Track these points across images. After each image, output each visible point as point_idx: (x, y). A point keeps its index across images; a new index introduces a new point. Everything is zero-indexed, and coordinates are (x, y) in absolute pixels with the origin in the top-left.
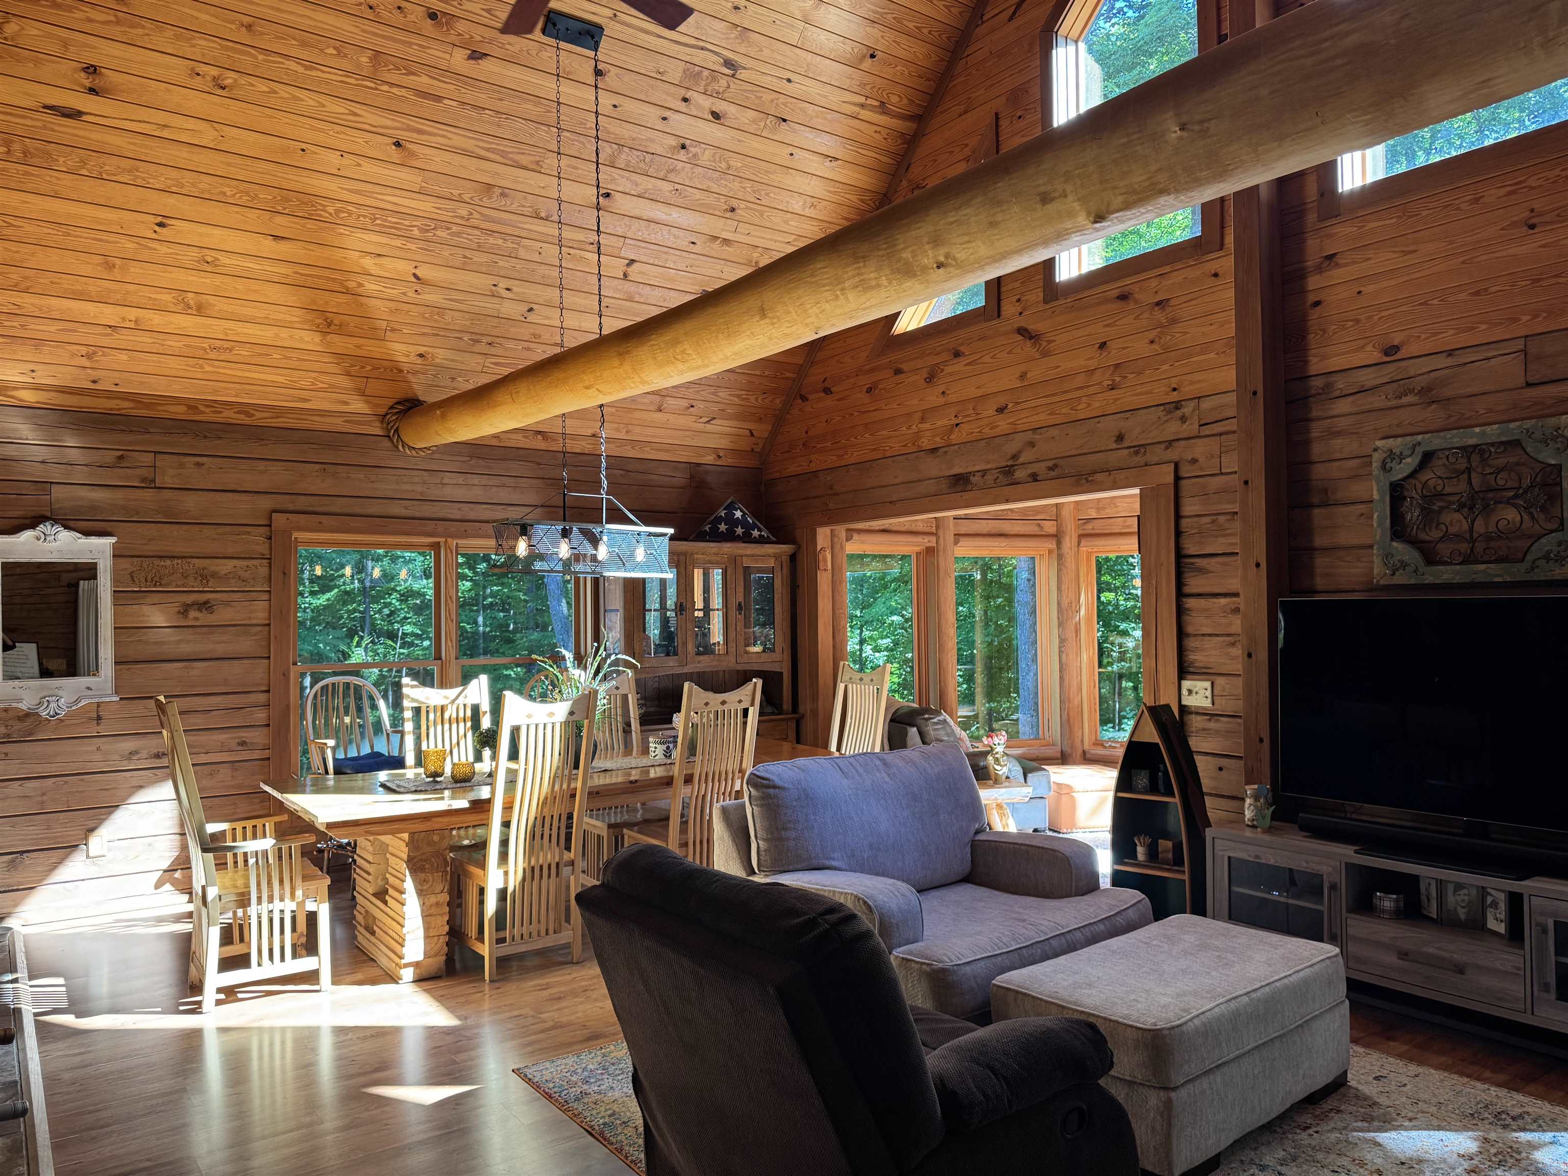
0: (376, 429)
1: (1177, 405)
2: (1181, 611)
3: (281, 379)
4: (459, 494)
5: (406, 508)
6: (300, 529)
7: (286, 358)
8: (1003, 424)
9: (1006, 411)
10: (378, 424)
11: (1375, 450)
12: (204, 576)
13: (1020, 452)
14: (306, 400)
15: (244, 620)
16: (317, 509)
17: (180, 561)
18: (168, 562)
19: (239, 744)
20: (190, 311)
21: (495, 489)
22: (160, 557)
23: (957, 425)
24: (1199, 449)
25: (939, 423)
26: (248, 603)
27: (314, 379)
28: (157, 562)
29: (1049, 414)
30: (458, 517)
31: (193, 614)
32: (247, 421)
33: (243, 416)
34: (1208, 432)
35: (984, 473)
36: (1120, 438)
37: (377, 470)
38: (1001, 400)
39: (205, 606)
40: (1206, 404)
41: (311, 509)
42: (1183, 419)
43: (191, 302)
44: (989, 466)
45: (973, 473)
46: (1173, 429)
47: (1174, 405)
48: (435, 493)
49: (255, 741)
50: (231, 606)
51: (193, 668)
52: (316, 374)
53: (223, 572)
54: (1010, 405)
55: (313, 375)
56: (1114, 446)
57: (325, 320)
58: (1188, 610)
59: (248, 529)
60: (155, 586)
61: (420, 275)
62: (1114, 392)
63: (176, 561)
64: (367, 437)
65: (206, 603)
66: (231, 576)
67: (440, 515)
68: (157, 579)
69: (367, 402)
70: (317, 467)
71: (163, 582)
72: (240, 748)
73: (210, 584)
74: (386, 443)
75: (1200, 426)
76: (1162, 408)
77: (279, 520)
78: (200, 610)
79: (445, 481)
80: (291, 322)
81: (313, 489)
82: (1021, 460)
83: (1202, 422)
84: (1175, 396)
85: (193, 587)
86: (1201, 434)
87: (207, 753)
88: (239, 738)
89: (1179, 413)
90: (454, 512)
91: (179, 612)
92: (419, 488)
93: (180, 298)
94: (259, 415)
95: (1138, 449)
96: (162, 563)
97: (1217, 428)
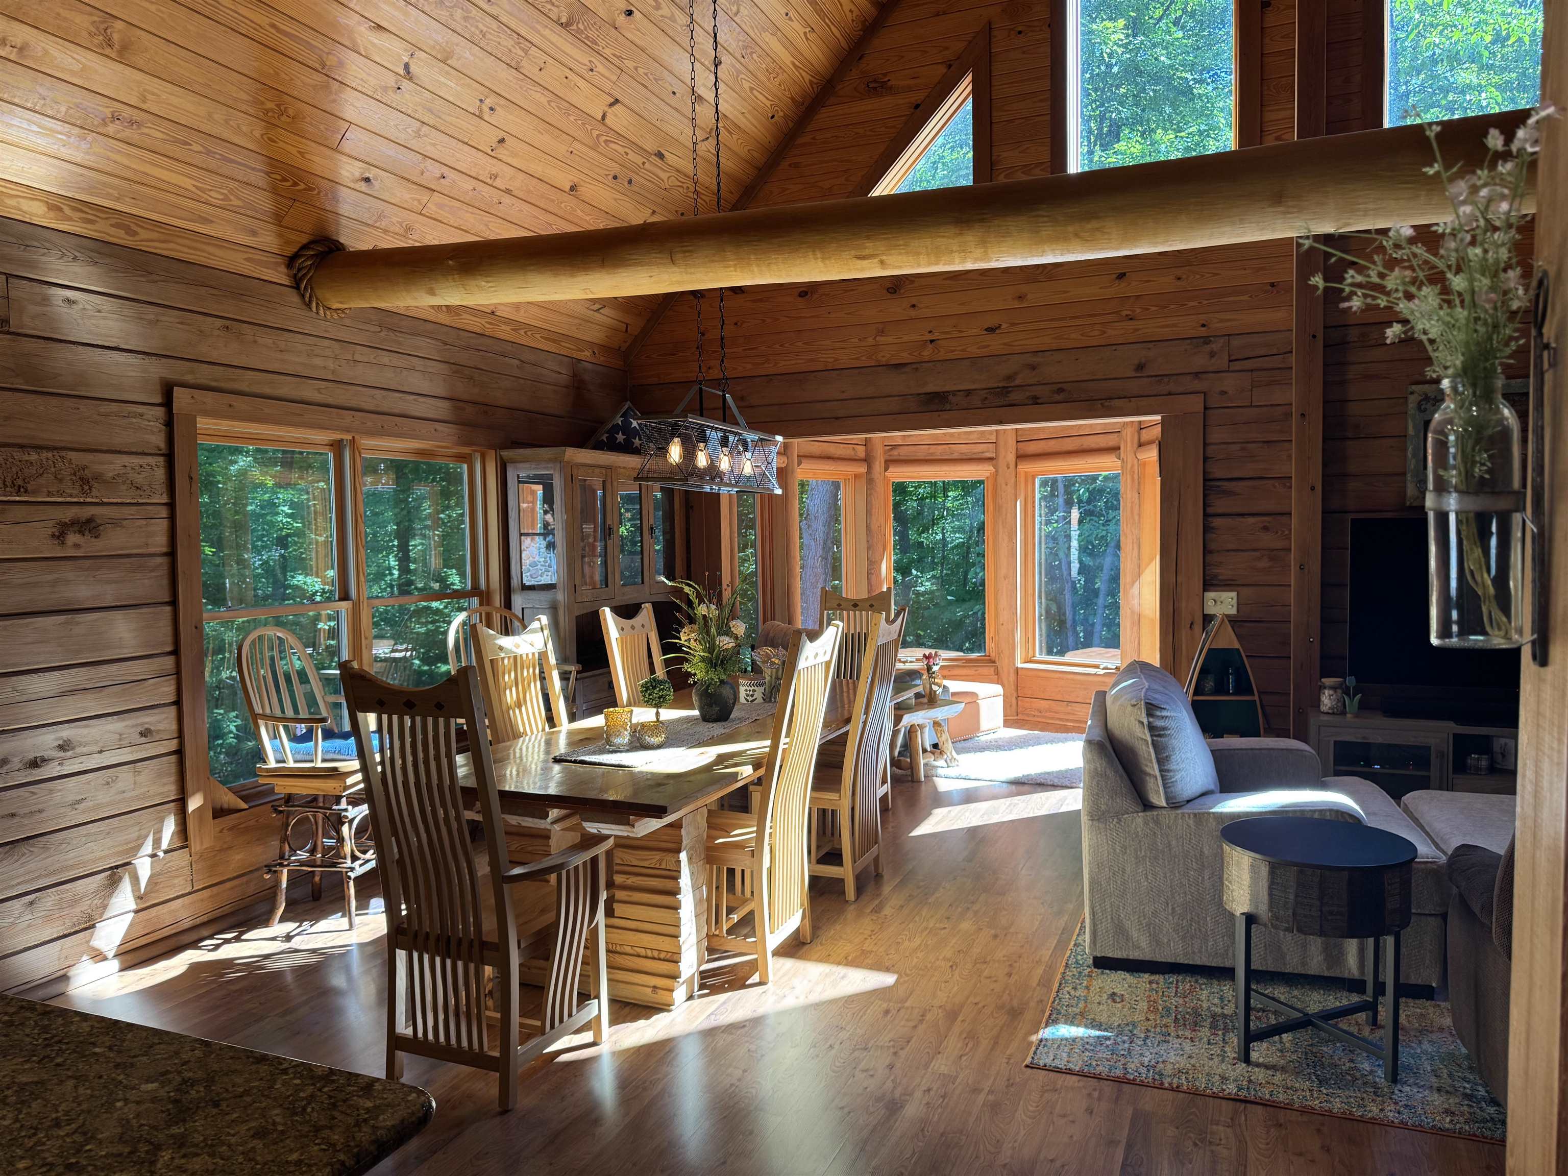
0: (280, 275)
1: (1206, 340)
2: (1207, 529)
3: (187, 183)
4: (372, 376)
5: (319, 390)
6: (207, 413)
7: (209, 153)
8: (996, 344)
9: (997, 331)
10: (283, 269)
11: (1412, 393)
12: (85, 482)
13: (1016, 373)
14: (206, 221)
15: (139, 547)
16: (223, 385)
17: (50, 455)
18: (34, 457)
19: (142, 734)
20: (108, 51)
21: (405, 373)
22: (22, 447)
23: (932, 341)
24: (1230, 383)
25: (906, 338)
26: (144, 522)
27: (231, 191)
28: (18, 454)
29: (1055, 338)
30: (372, 408)
31: (72, 538)
32: (128, 241)
33: (122, 233)
34: (1237, 368)
35: (968, 393)
36: (1140, 367)
37: (286, 334)
38: (991, 322)
39: (88, 527)
40: (1236, 342)
41: (214, 384)
42: (1212, 355)
43: (116, 37)
44: (973, 387)
45: (954, 393)
46: (1200, 361)
47: (1202, 340)
48: (347, 373)
49: (161, 727)
50: (122, 526)
51: (78, 623)
52: (236, 184)
53: (111, 474)
54: (1004, 326)
55: (233, 185)
56: (1133, 374)
57: (278, 106)
58: (1213, 528)
59: (141, 409)
60: (18, 493)
61: (413, 68)
62: (1131, 322)
63: (45, 454)
64: (273, 285)
65: (90, 520)
66: (120, 480)
67: (354, 403)
68: (19, 482)
69: (280, 235)
70: (219, 323)
71: (29, 487)
72: (143, 740)
73: (95, 492)
74: (294, 298)
75: (1230, 361)
76: (1189, 341)
77: (181, 396)
78: (81, 532)
79: (357, 357)
80: (236, 99)
81: (215, 356)
82: (1017, 382)
83: (1233, 358)
84: (1203, 332)
85: (71, 496)
86: (1231, 369)
87: (101, 752)
88: (142, 724)
89: (1207, 348)
90: (366, 399)
91: (53, 536)
92: (331, 364)
93: (103, 26)
94: (143, 234)
95: (1160, 377)
96: (26, 457)
97: (1248, 364)
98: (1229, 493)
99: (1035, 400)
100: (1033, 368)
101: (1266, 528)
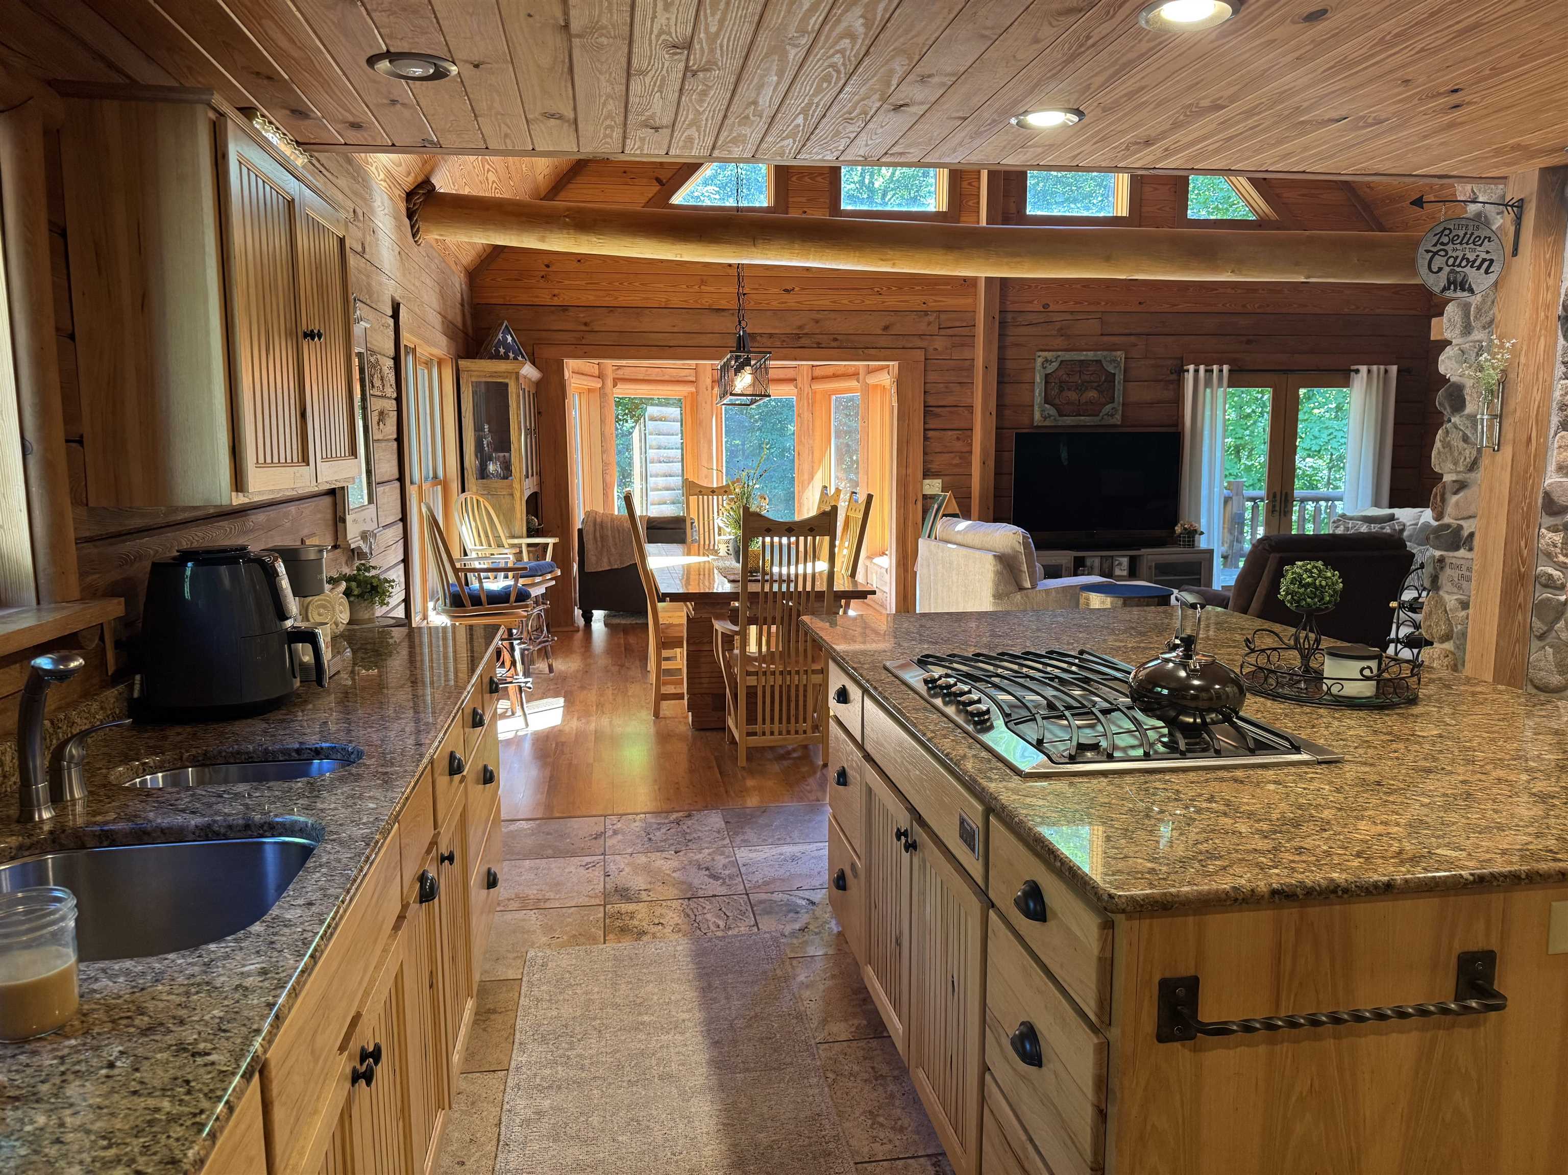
1: (926, 313)
2: (926, 438)
8: (791, 301)
10: (405, 203)
12: (382, 379)
13: (805, 324)
17: (375, 357)
24: (940, 343)
25: (724, 290)
29: (832, 302)
31: (381, 425)
34: (944, 334)
35: (771, 335)
36: (886, 328)
37: (409, 259)
39: (383, 416)
40: (943, 316)
42: (929, 324)
45: (761, 335)
46: (922, 327)
47: (923, 313)
50: (389, 416)
53: (386, 374)
56: (880, 332)
58: (929, 438)
59: (389, 321)
62: (880, 297)
65: (383, 411)
66: (387, 379)
73: (384, 388)
74: (409, 228)
75: (940, 329)
76: (915, 313)
77: (402, 311)
78: (382, 420)
82: (805, 331)
83: (941, 326)
84: (924, 307)
85: (380, 391)
86: (940, 334)
89: (926, 319)
91: (378, 423)
92: (418, 285)
95: (898, 336)
97: (950, 332)
98: (937, 415)
99: (819, 346)
100: (817, 322)
101: (958, 439)
